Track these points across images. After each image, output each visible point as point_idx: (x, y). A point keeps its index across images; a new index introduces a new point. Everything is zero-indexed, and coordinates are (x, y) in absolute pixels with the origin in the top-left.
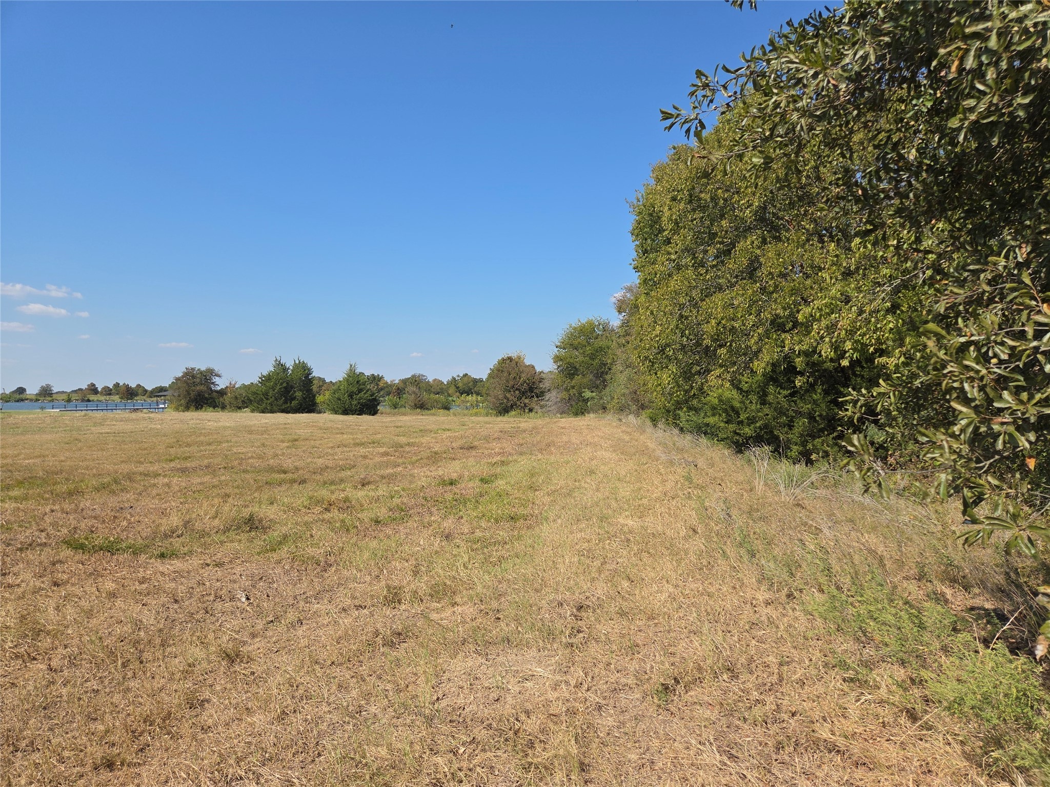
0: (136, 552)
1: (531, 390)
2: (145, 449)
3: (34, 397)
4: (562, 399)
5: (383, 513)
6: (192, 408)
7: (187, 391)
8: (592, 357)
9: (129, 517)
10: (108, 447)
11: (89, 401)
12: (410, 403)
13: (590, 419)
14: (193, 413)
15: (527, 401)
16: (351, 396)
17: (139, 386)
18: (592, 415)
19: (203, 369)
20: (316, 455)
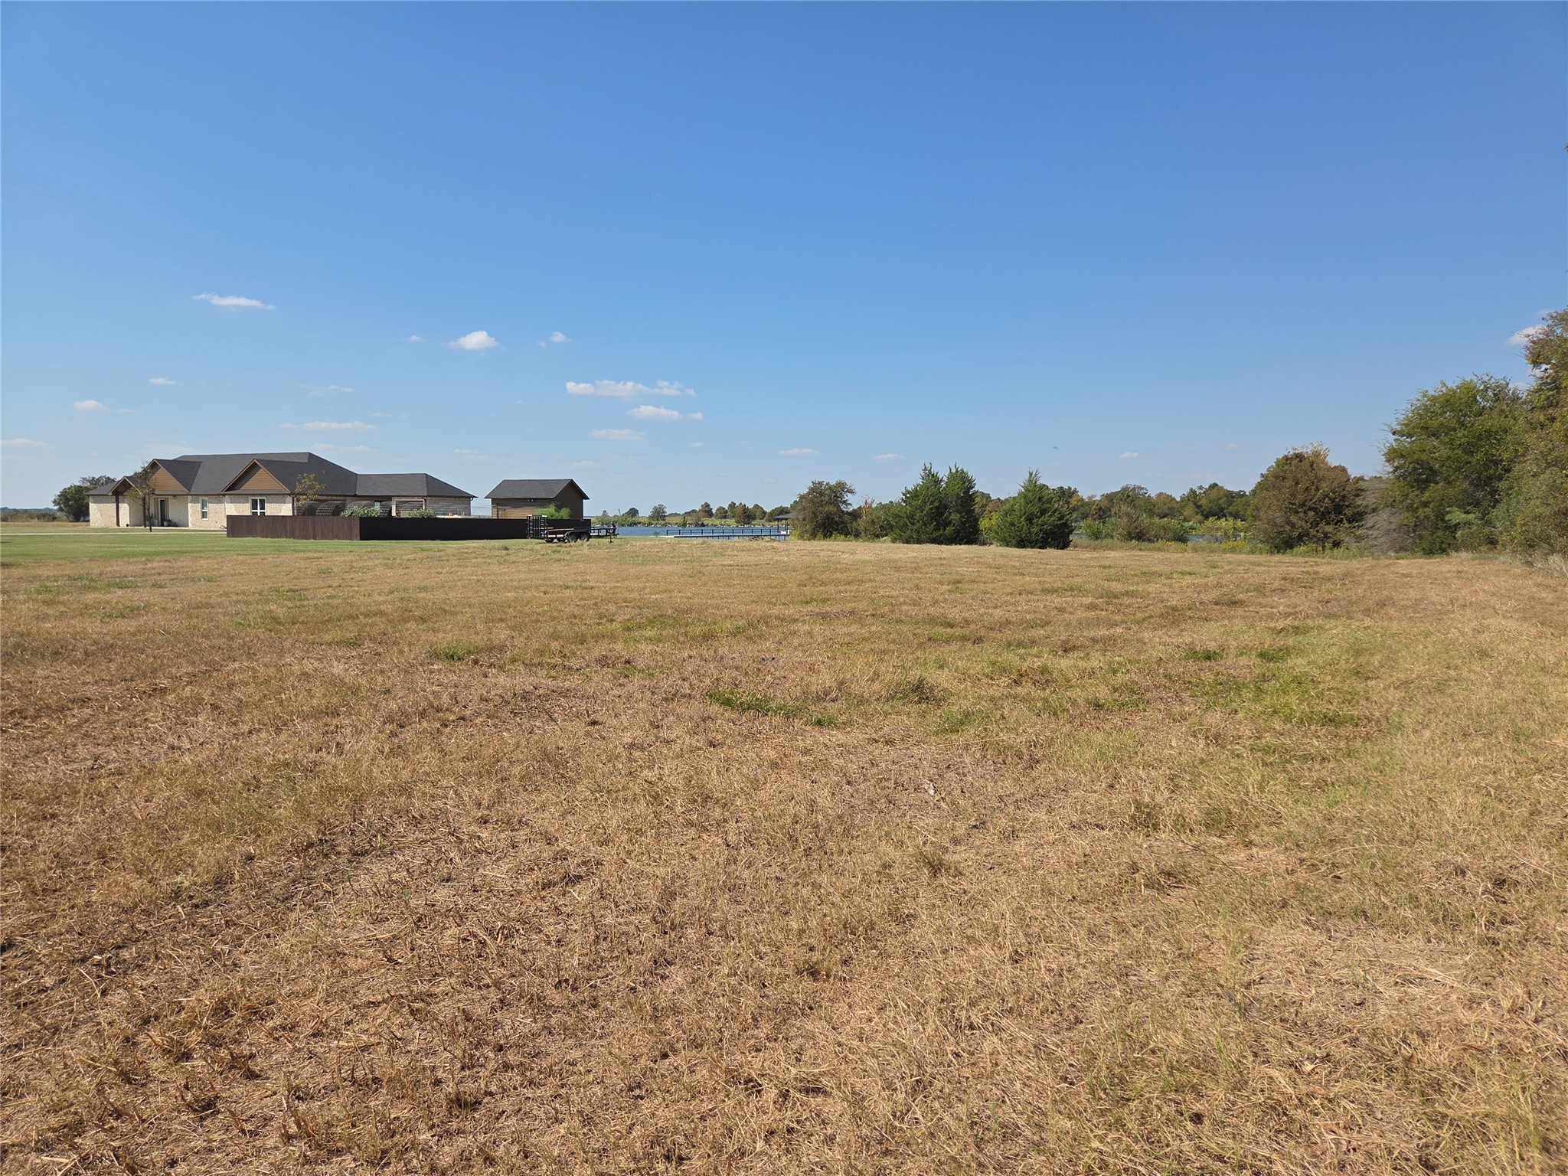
0: (789, 715)
1: (1338, 509)
2: (775, 587)
3: (647, 521)
4: (1400, 526)
5: (1103, 693)
6: (820, 535)
7: (813, 513)
8: (1470, 449)
9: (773, 670)
10: (735, 582)
11: (703, 525)
12: (1120, 530)
13: (1458, 562)
14: (821, 542)
15: (1329, 529)
16: (1030, 519)
17: (756, 506)
18: (1464, 555)
19: (833, 483)
20: (991, 604)
